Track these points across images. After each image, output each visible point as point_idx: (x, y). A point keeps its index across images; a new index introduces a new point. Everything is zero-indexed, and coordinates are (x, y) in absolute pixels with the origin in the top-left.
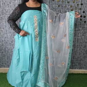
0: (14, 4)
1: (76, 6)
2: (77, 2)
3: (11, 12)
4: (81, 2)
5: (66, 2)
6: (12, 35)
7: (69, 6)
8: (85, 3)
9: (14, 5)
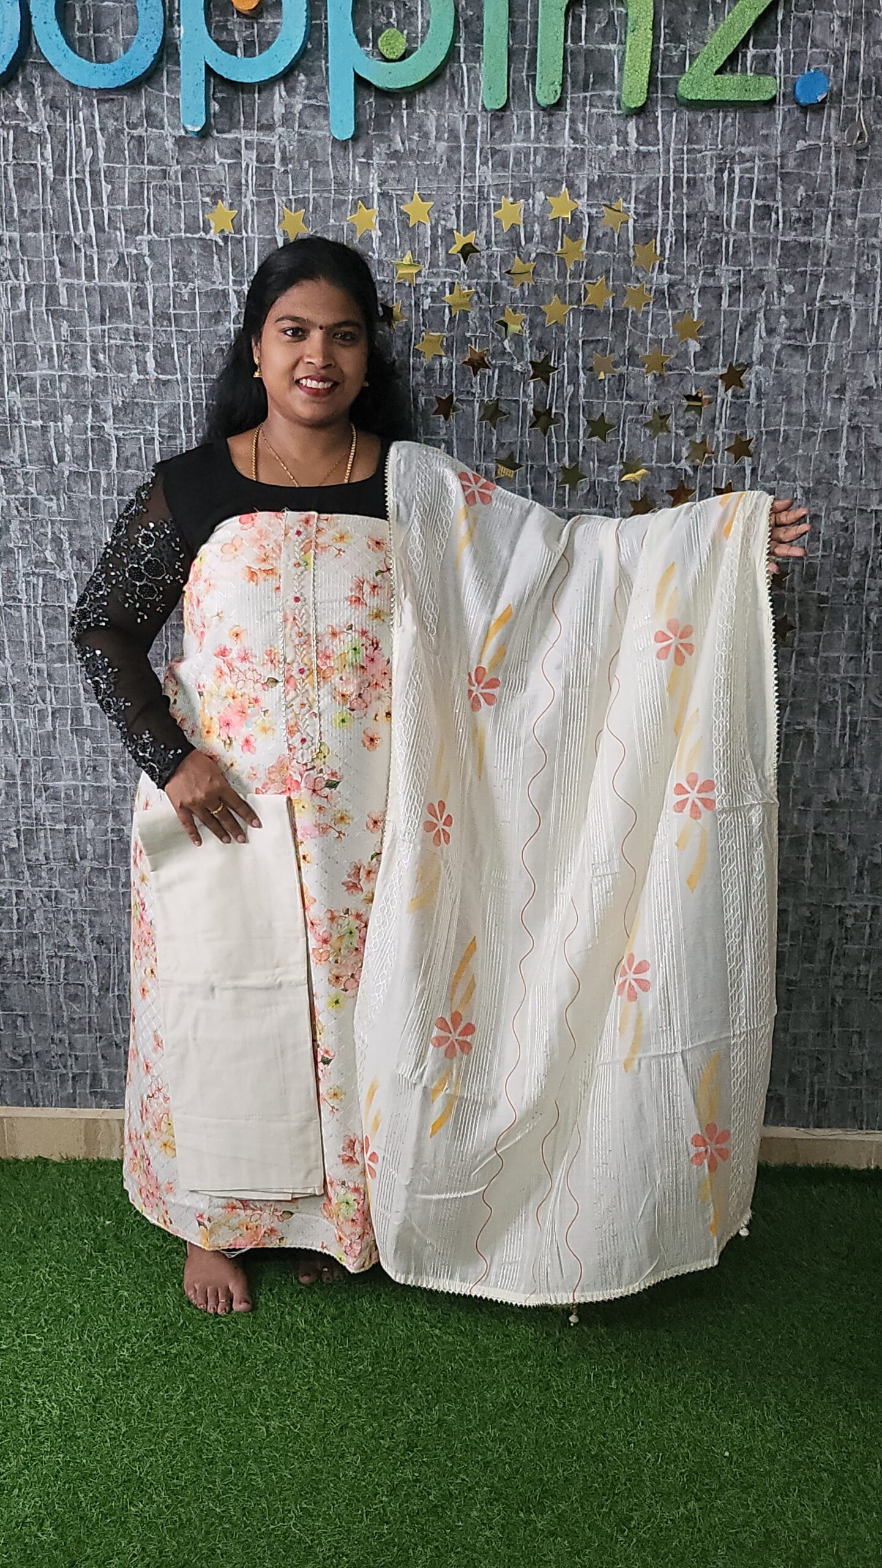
0: (46, 447)
1: (684, 464)
2: (690, 430)
3: (14, 526)
4: (737, 421)
5: (574, 428)
6: (26, 764)
7: (605, 462)
8: (773, 434)
9: (48, 461)
